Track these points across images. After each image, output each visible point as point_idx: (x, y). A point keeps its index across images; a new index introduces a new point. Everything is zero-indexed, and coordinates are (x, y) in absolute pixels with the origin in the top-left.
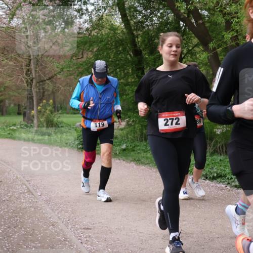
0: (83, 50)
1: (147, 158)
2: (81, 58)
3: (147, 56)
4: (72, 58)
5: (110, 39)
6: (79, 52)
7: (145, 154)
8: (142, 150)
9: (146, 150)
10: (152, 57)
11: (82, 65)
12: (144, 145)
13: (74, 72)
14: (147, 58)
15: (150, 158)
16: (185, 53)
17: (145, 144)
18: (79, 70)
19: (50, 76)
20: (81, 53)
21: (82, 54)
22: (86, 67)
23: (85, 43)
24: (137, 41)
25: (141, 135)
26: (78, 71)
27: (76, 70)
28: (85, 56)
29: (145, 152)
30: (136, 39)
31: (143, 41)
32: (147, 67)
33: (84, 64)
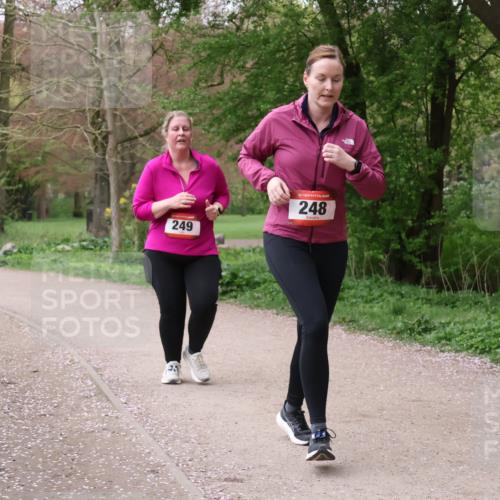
0: (224, 65)
1: (373, 316)
2: (219, 84)
3: (372, 78)
4: (197, 84)
5: (285, 39)
6: (213, 71)
7: (368, 306)
8: (362, 297)
9: (370, 297)
10: (385, 79)
11: (221, 100)
12: (366, 287)
13: (202, 117)
14: (372, 82)
15: (379, 316)
16: (464, 68)
17: (368, 283)
18: (214, 112)
19: (148, 127)
20: (217, 72)
21: (221, 75)
22: (230, 104)
23: (229, 48)
24: (348, 42)
25: (357, 262)
26: (213, 114)
27: (208, 111)
28: (227, 80)
29: (366, 302)
30: (347, 38)
31: (363, 43)
32: (372, 104)
33: (226, 98)
